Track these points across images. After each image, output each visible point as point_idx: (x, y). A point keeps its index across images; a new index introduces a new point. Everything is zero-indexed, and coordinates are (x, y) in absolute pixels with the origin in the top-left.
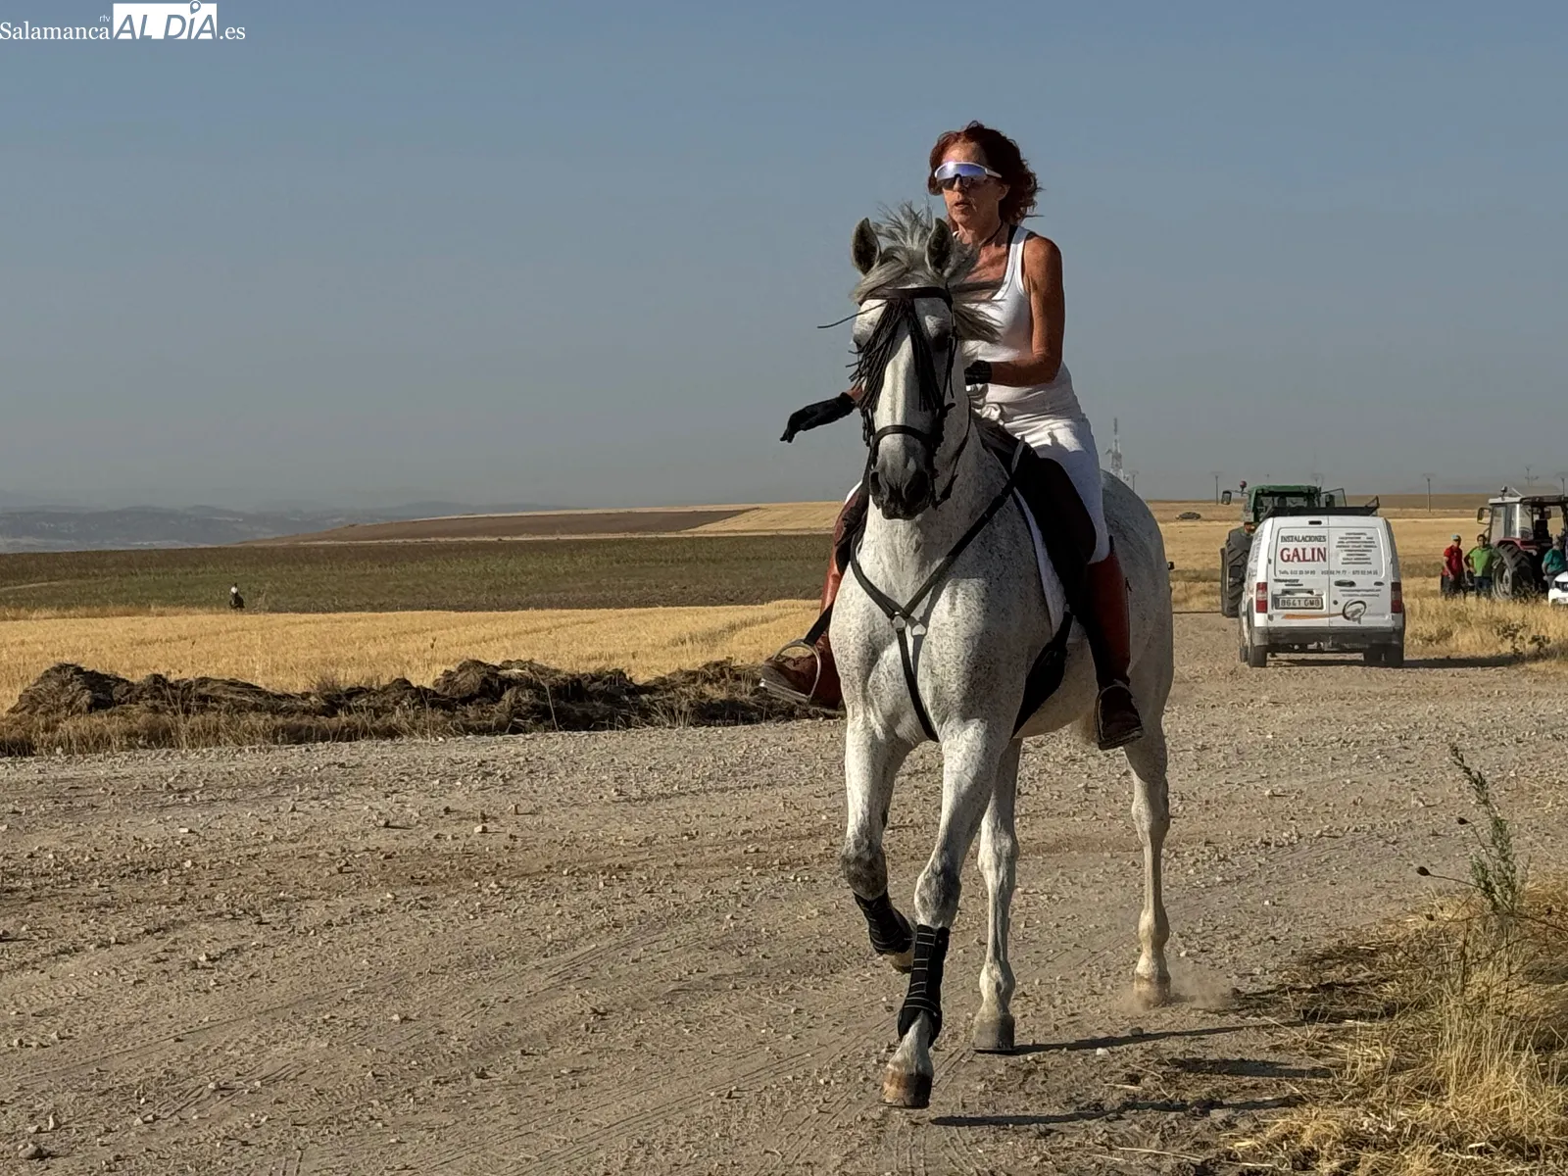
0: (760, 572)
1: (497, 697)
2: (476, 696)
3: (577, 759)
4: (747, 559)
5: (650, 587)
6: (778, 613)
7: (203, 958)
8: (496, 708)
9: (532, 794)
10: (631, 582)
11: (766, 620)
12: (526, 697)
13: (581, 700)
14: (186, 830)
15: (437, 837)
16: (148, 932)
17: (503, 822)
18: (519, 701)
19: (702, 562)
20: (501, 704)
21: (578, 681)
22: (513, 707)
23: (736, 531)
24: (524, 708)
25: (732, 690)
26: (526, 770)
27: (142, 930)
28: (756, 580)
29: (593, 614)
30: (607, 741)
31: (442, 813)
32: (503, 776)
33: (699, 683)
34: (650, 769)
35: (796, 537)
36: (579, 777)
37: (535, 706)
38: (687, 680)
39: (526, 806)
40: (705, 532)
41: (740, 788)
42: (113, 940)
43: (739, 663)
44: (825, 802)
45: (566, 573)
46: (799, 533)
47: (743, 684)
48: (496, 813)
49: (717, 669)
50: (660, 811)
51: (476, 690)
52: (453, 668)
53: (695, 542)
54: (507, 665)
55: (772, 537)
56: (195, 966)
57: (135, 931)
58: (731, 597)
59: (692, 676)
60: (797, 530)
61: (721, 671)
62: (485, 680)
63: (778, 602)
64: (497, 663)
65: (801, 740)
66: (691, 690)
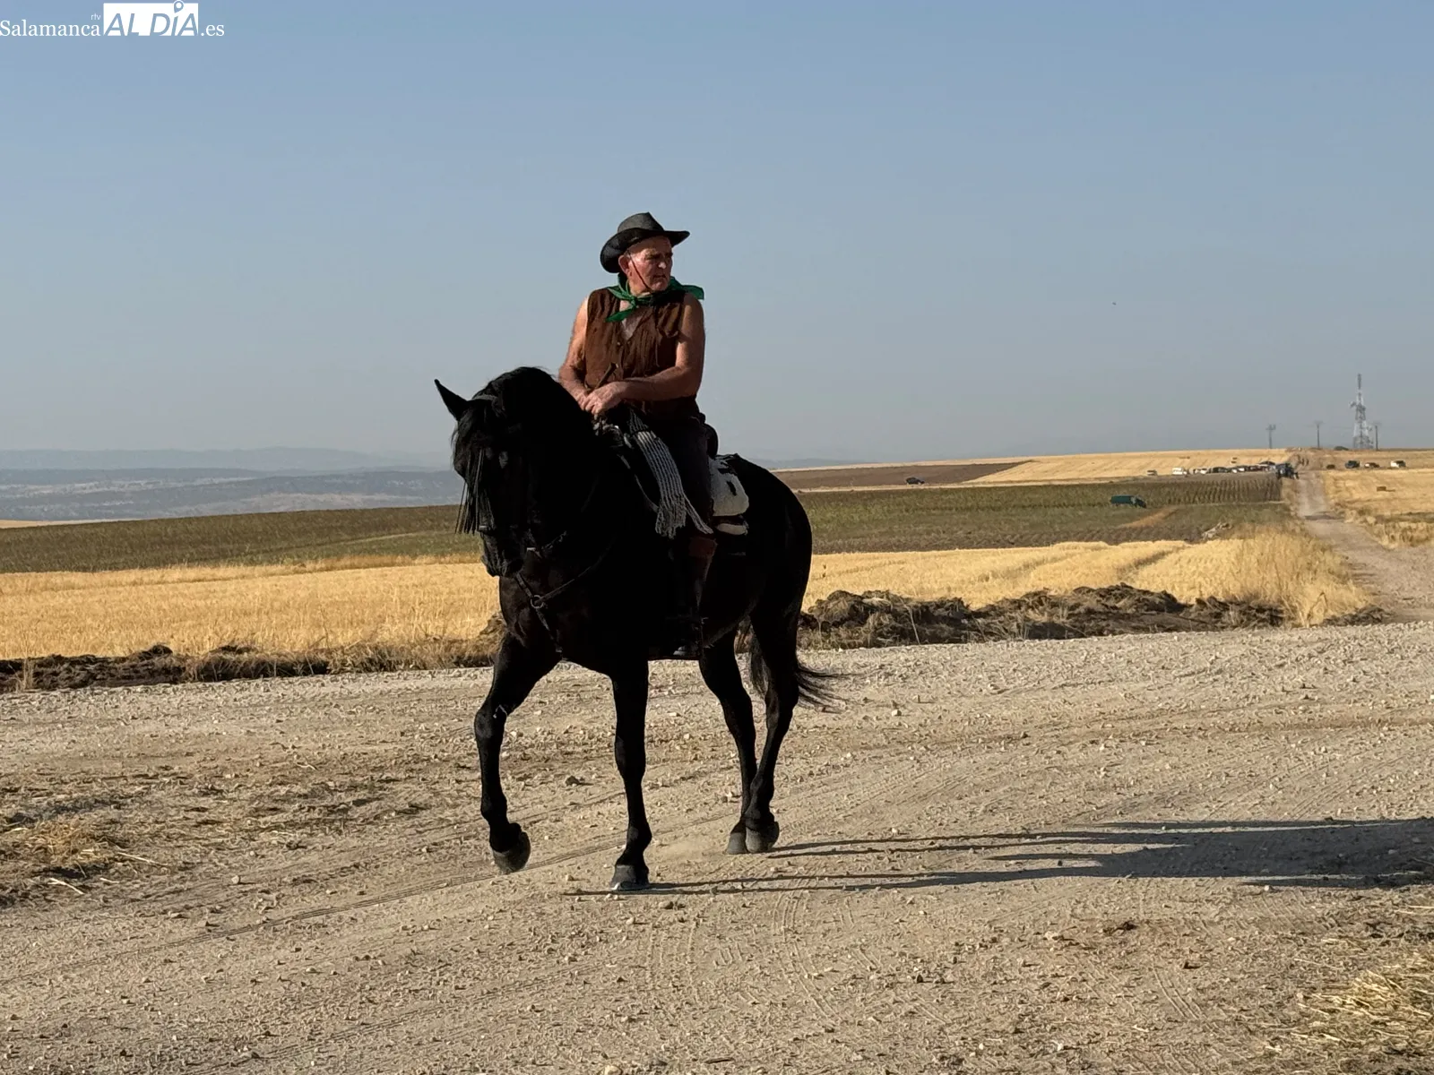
0: (1035, 518)
1: (863, 621)
2: (846, 620)
3: (954, 663)
4: (1024, 507)
5: (938, 532)
6: (1064, 553)
7: (729, 795)
8: (862, 629)
9: (926, 688)
10: (921, 528)
11: (1055, 560)
12: (886, 619)
13: (929, 622)
14: (675, 714)
15: (865, 718)
16: (683, 778)
17: (910, 708)
18: (881, 624)
19: (983, 510)
20: (866, 626)
21: (927, 607)
22: (876, 629)
23: (1011, 482)
24: (885, 629)
25: (1051, 615)
26: (918, 672)
27: (678, 777)
28: (1032, 526)
29: (899, 555)
30: (972, 649)
31: (863, 702)
32: (901, 676)
33: (1023, 609)
34: (1014, 670)
35: (1068, 486)
36: (960, 676)
37: (894, 628)
38: (1012, 606)
39: (924, 697)
40: (984, 483)
41: (1088, 683)
42: (660, 784)
43: (1052, 593)
44: (1156, 695)
45: (862, 522)
46: (1069, 483)
47: (1060, 610)
48: (904, 702)
49: (1036, 598)
50: (1028, 701)
51: (846, 615)
52: (824, 598)
53: (975, 491)
54: (869, 594)
55: (1045, 486)
56: (725, 800)
57: (674, 779)
58: (1012, 541)
59: (1017, 604)
60: (1067, 480)
61: (1039, 599)
62: (853, 606)
63: (1062, 544)
64: (860, 594)
65: (1127, 648)
66: (1017, 615)
